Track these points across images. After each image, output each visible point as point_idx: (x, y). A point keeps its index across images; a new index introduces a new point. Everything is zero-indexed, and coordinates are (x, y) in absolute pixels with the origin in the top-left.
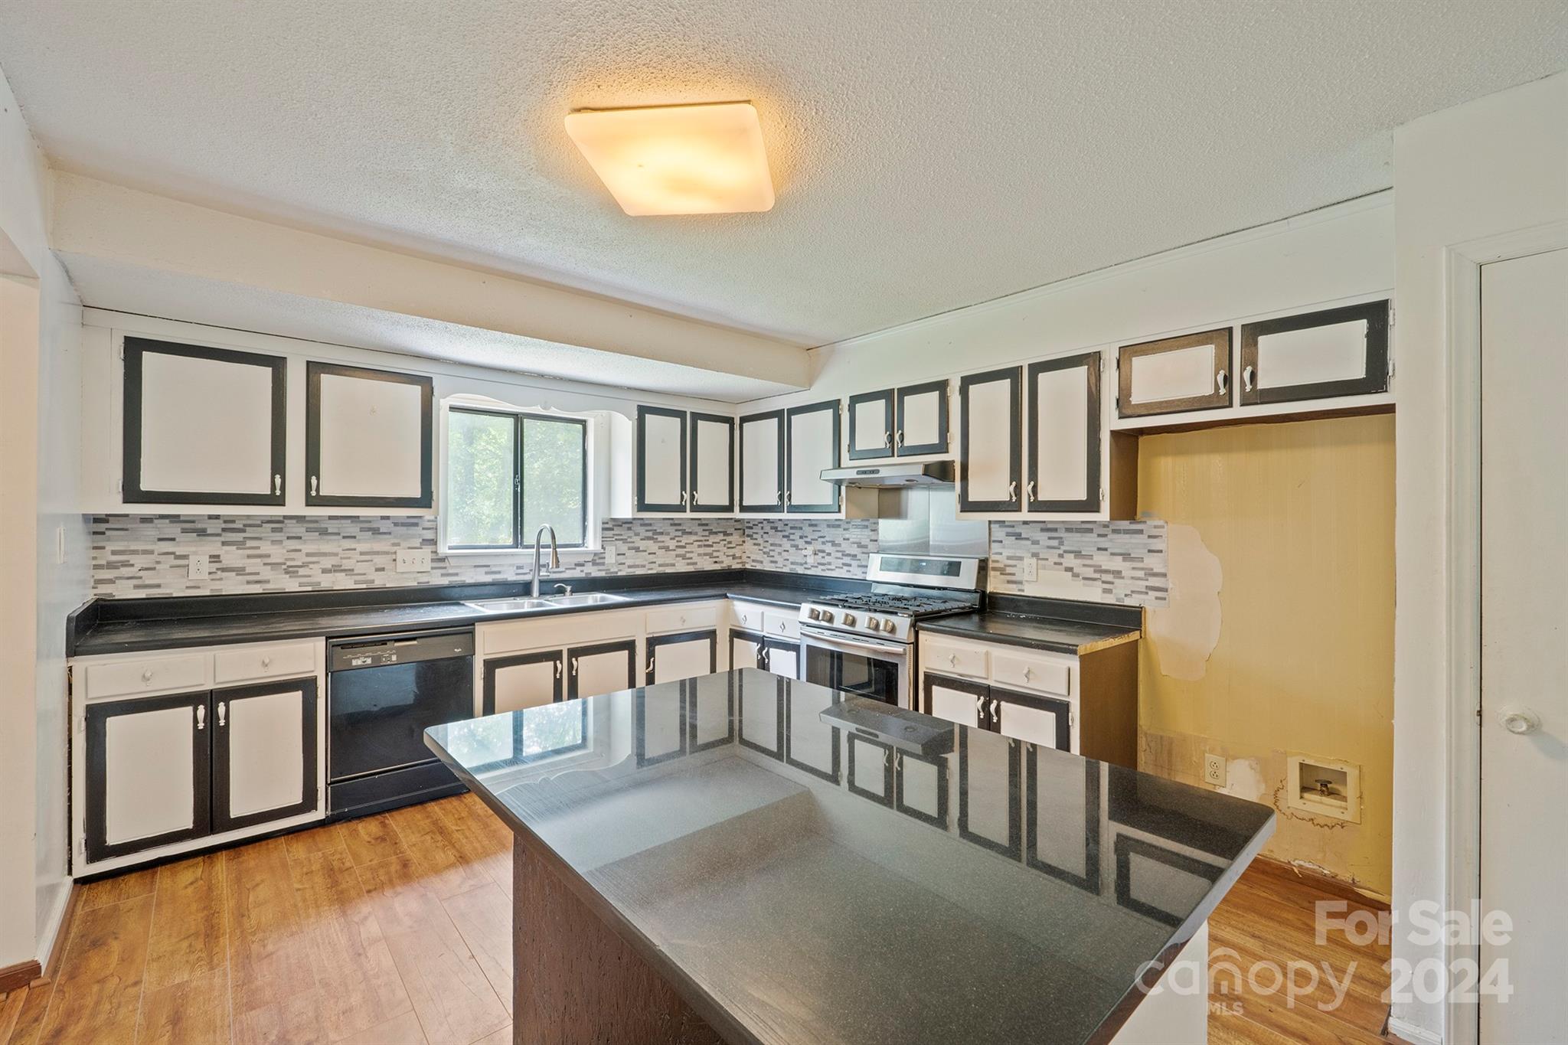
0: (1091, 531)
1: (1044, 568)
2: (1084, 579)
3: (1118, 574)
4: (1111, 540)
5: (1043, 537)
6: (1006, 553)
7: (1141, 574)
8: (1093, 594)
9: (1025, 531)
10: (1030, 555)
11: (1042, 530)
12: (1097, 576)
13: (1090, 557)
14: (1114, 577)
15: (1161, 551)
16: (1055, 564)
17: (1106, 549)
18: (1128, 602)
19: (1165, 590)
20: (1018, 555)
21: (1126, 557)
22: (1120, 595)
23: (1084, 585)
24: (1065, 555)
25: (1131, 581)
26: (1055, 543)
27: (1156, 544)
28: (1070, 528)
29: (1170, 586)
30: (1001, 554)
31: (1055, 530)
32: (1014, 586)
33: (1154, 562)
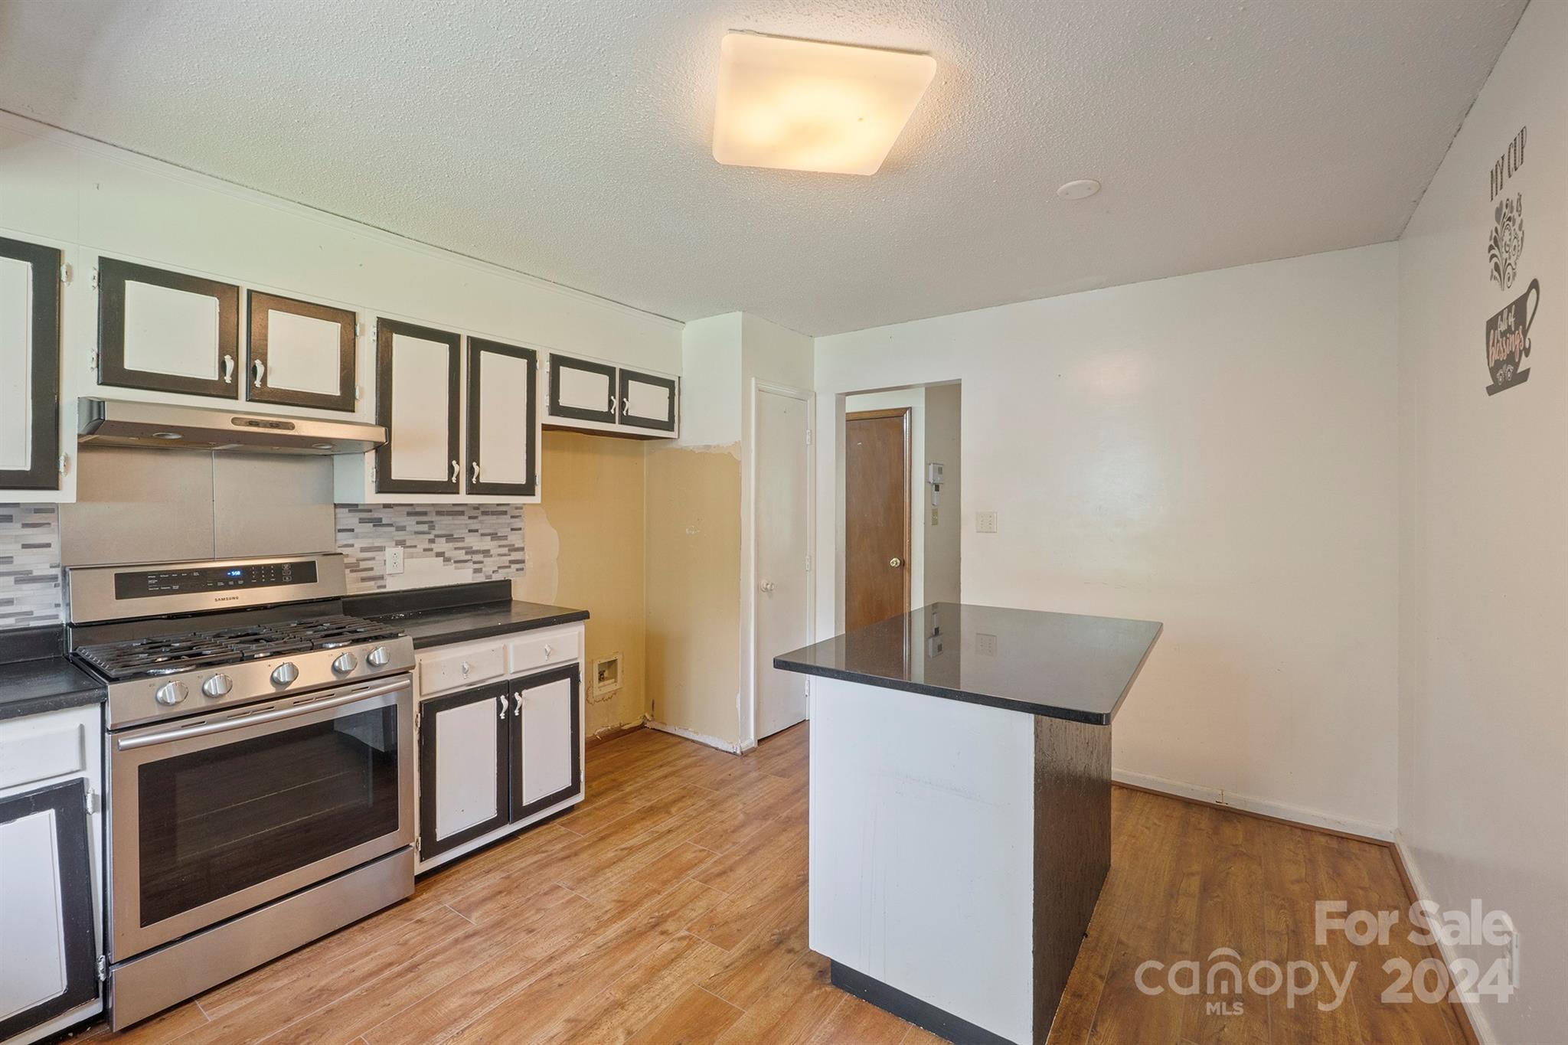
0: (462, 513)
1: (411, 556)
2: (456, 562)
3: (486, 553)
4: (481, 522)
5: (410, 523)
6: (359, 544)
7: (505, 550)
8: (465, 576)
9: (386, 517)
10: (394, 543)
11: (409, 514)
12: (468, 557)
13: (462, 539)
14: (484, 557)
15: (520, 529)
16: (425, 550)
17: (477, 531)
18: (496, 577)
19: (523, 562)
20: (376, 545)
21: (494, 536)
22: (491, 571)
23: (456, 568)
24: (436, 539)
25: (498, 558)
26: (425, 527)
27: (517, 523)
28: (442, 511)
29: (527, 557)
30: (352, 546)
31: (425, 514)
32: (372, 583)
33: (514, 539)
